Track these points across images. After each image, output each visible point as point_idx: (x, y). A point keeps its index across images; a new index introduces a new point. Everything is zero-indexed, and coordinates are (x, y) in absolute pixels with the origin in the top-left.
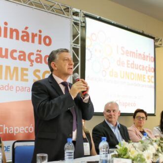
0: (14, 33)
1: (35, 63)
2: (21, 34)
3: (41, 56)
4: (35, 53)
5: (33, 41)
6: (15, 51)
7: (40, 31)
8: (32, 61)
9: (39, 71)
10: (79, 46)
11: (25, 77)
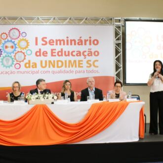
0: (73, 42)
1: (87, 57)
2: (77, 41)
3: (91, 52)
4: (87, 50)
5: (85, 44)
6: (74, 51)
7: (90, 38)
8: (85, 56)
9: (90, 61)
10: (121, 42)
11: (81, 65)
